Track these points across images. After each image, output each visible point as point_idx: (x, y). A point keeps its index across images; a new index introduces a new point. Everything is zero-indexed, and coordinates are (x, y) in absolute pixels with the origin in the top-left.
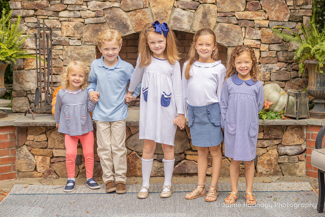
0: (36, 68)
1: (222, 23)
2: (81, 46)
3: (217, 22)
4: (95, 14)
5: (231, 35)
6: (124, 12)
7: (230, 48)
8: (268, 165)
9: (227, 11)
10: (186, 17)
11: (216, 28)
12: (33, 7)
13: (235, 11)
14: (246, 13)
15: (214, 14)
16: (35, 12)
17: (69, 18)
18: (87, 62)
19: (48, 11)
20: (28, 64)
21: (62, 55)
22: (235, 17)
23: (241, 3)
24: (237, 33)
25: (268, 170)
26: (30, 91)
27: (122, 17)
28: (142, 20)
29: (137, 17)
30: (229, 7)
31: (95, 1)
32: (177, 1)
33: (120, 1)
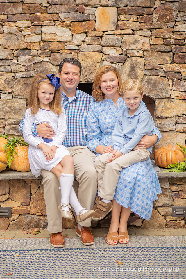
1: (150, 76)
2: (12, 100)
3: (144, 74)
4: (25, 68)
5: (158, 87)
6: (54, 66)
7: (158, 99)
9: (154, 64)
11: (143, 81)
13: (163, 64)
14: (174, 65)
15: (142, 67)
18: (18, 115)
22: (162, 70)
23: (168, 56)
24: (164, 86)
27: (52, 71)
30: (156, 60)
31: (25, 56)
32: (106, 54)
33: (49, 55)
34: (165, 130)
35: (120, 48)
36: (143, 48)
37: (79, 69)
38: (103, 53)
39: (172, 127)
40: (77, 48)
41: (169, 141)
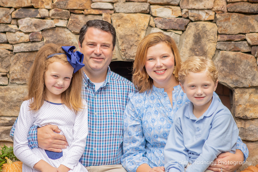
1: (225, 51)
2: (7, 86)
3: (217, 49)
4: (29, 37)
5: (239, 69)
6: (74, 35)
7: (238, 89)
9: (233, 32)
11: (215, 59)
13: (246, 32)
15: (212, 38)
18: (15, 111)
22: (245, 42)
23: (256, 20)
24: (248, 67)
27: (70, 42)
30: (236, 26)
31: (29, 18)
32: (154, 17)
33: (67, 17)
34: (251, 139)
35: (179, 8)
36: (215, 8)
37: (111, 38)
38: (152, 16)
40: (110, 6)
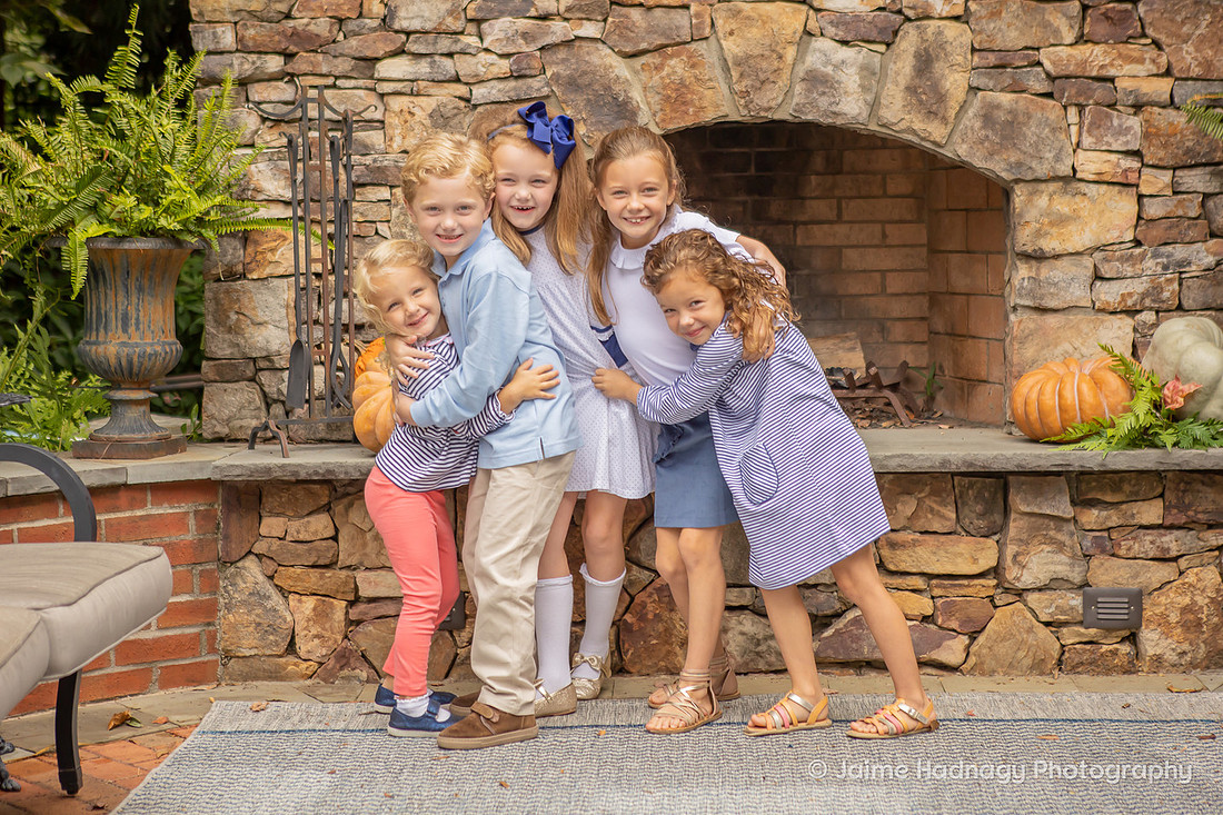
0: (292, 270)
1: (991, 93)
3: (971, 88)
4: (511, 65)
5: (1025, 136)
6: (620, 59)
7: (1021, 185)
8: (1186, 626)
9: (1009, 46)
10: (852, 70)
11: (966, 112)
12: (279, 42)
13: (1042, 45)
14: (1085, 50)
15: (960, 59)
16: (285, 64)
17: (412, 81)
19: (335, 57)
20: (259, 257)
21: (388, 221)
22: (1040, 69)
23: (1065, 15)
24: (1047, 130)
25: (1186, 647)
26: (267, 358)
27: (612, 75)
28: (686, 86)
29: (668, 75)
30: (1016, 29)
31: (510, 19)
32: (818, 10)
33: (602, 14)
34: (1052, 304)
38: (811, 7)
39: (1078, 293)
41: (1067, 346)
